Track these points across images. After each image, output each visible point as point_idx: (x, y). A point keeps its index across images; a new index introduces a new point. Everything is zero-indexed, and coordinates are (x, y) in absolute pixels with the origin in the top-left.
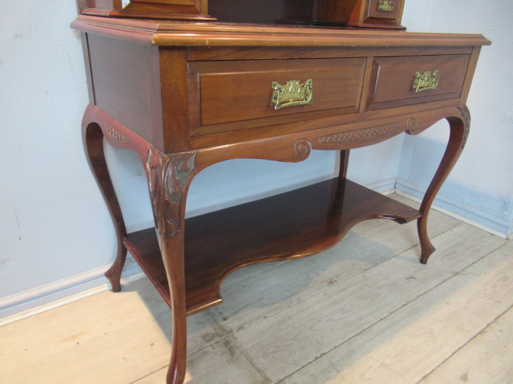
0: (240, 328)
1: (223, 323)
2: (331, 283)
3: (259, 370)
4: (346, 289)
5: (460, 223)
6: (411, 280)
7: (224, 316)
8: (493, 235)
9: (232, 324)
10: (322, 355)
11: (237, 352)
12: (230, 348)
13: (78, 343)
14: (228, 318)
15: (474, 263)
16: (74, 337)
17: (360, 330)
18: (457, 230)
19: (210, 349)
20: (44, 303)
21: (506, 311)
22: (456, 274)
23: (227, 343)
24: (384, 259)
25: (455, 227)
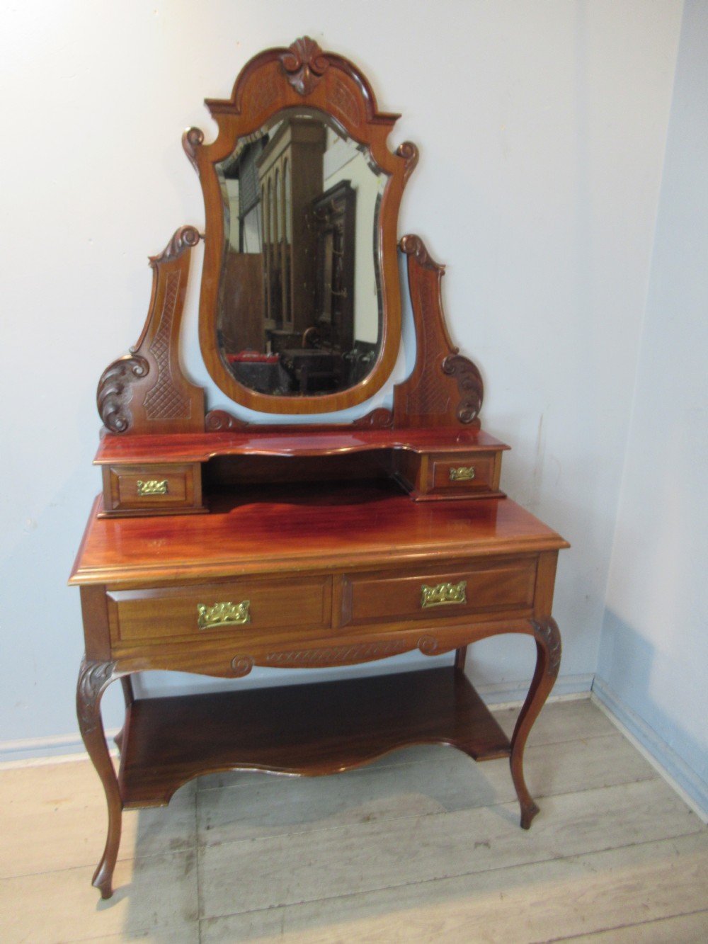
0: (217, 844)
1: (202, 831)
2: (367, 819)
3: (200, 899)
4: (378, 833)
5: (653, 776)
6: (482, 847)
7: (211, 823)
8: (691, 812)
9: (210, 836)
10: (280, 906)
11: (194, 870)
12: (190, 863)
13: (56, 809)
14: (213, 827)
15: (609, 849)
16: (57, 802)
17: (349, 892)
18: (634, 789)
19: (170, 857)
20: (49, 755)
21: (582, 935)
22: (560, 858)
23: (191, 856)
24: (470, 805)
25: (637, 781)
